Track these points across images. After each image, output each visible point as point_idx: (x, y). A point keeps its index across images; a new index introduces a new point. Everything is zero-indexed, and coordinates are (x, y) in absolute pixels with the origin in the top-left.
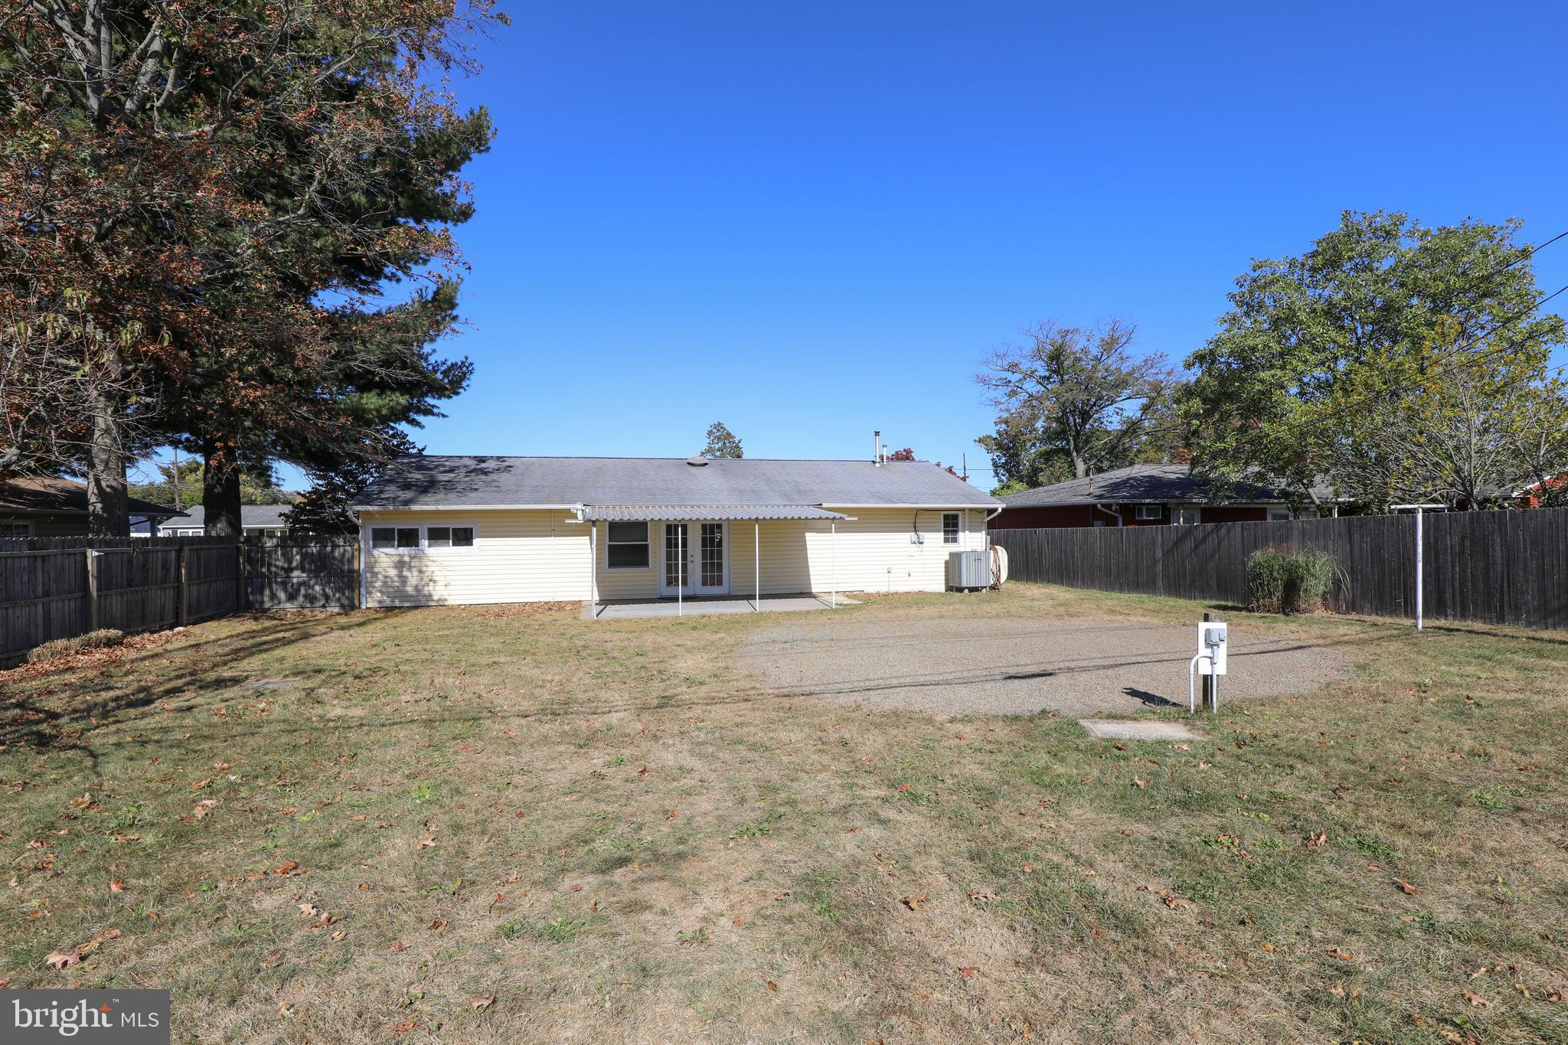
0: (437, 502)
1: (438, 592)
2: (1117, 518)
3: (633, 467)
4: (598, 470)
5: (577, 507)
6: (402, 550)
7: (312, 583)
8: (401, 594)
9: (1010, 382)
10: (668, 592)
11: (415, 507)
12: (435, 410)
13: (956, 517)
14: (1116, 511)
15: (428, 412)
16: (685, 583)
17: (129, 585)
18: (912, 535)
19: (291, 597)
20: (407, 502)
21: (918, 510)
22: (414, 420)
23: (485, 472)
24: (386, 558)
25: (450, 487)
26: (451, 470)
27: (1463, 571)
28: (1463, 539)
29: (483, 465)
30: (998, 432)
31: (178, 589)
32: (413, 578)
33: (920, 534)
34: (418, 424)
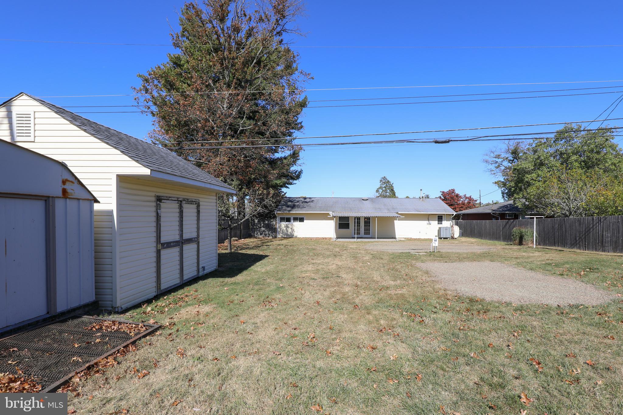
0: (296, 211)
1: (295, 234)
2: (498, 218)
3: (347, 201)
4: (336, 201)
5: (331, 213)
6: (287, 223)
7: (266, 231)
8: (287, 235)
9: (497, 162)
10: (354, 236)
11: (291, 212)
12: (293, 183)
13: (442, 216)
14: (498, 215)
15: (291, 184)
16: (358, 234)
18: (427, 222)
19: (261, 234)
20: (290, 211)
21: (429, 214)
22: (287, 186)
23: (306, 202)
24: (283, 224)
25: (298, 207)
26: (298, 202)
27: (558, 234)
28: (558, 225)
29: (306, 200)
30: (504, 179)
31: (241, 231)
32: (290, 230)
33: (430, 221)
34: (288, 187)
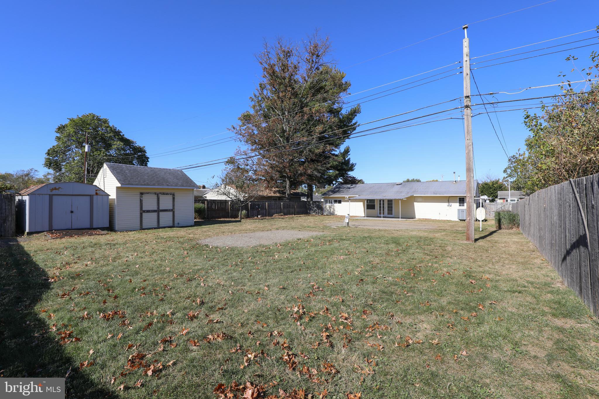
0: (336, 195)
1: (336, 213)
6: (330, 204)
8: (330, 213)
10: (379, 215)
16: (383, 214)
17: (287, 208)
18: (447, 204)
19: (314, 212)
21: (450, 196)
24: (327, 205)
25: (340, 192)
26: (344, 188)
31: (295, 209)
32: (332, 210)
33: (450, 203)
